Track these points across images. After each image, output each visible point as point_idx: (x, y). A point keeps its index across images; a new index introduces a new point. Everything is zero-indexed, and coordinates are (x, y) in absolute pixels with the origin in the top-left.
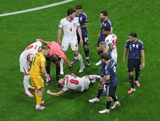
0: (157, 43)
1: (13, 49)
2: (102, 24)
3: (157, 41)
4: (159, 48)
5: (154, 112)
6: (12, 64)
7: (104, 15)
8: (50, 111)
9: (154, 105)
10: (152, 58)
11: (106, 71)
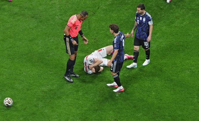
0: (161, 9)
1: (4, 17)
2: (139, 19)
3: (162, 7)
4: (164, 15)
5: (159, 85)
6: (4, 33)
7: (142, 9)
8: (45, 85)
9: (158, 77)
10: (156, 25)
11: (115, 45)
